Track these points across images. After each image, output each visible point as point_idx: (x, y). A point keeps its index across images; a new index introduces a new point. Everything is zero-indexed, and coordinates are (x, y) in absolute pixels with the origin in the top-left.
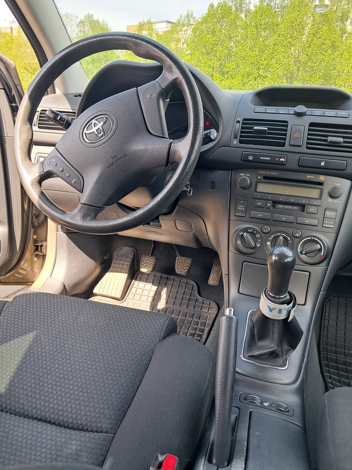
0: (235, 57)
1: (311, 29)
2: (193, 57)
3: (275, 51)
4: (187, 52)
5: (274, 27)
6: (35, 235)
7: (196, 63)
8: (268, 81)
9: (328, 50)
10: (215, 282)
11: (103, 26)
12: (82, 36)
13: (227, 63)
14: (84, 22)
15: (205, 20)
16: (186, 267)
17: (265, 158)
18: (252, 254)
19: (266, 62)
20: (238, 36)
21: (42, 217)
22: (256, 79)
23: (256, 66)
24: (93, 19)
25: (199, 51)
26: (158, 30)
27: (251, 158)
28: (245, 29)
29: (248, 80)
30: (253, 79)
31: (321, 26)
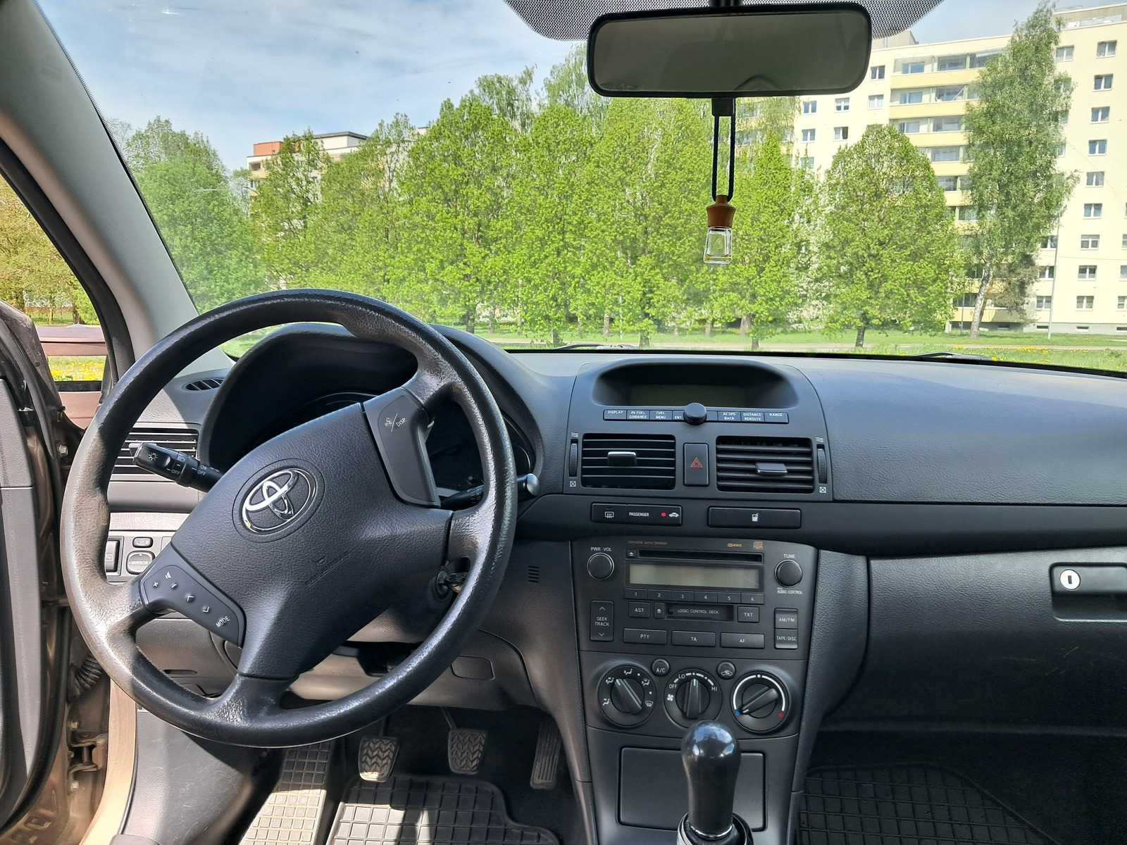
0: (509, 209)
1: (662, 153)
2: (414, 208)
3: (593, 196)
4: (401, 199)
5: (585, 148)
6: (74, 722)
7: (423, 221)
8: (586, 255)
9: (700, 192)
10: (546, 779)
11: (197, 145)
12: (141, 166)
13: (493, 222)
14: (148, 136)
15: (436, 135)
16: (475, 753)
17: (638, 514)
18: (637, 727)
19: (576, 218)
20: (511, 166)
21: (94, 670)
22: (559, 254)
23: (556, 227)
24: (171, 130)
25: (427, 196)
26: (330, 152)
27: (609, 516)
28: (524, 151)
29: (542, 256)
30: (553, 252)
31: (680, 146)
